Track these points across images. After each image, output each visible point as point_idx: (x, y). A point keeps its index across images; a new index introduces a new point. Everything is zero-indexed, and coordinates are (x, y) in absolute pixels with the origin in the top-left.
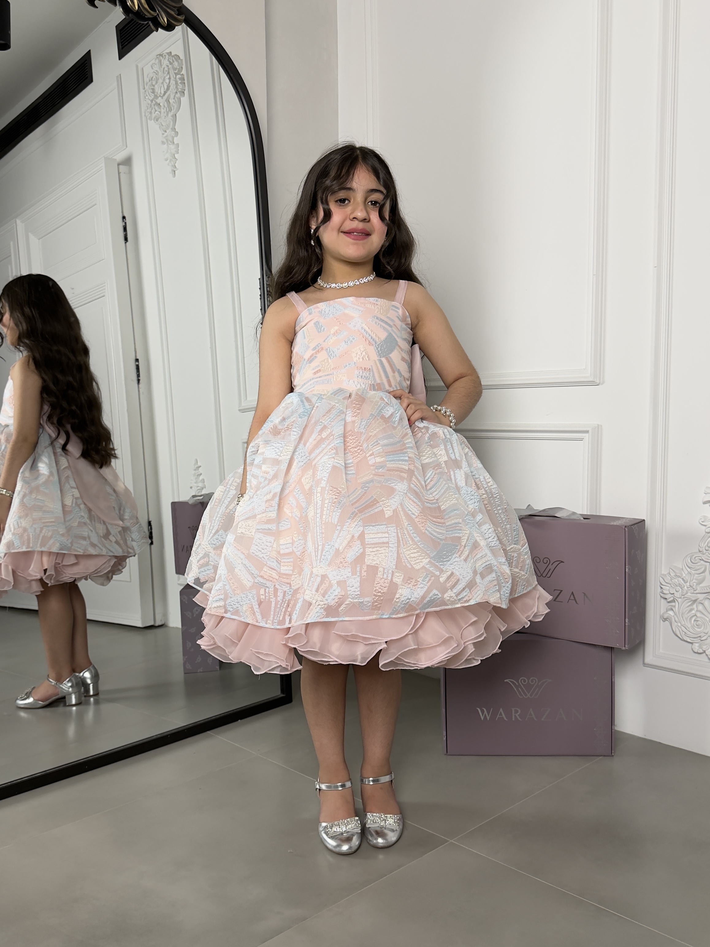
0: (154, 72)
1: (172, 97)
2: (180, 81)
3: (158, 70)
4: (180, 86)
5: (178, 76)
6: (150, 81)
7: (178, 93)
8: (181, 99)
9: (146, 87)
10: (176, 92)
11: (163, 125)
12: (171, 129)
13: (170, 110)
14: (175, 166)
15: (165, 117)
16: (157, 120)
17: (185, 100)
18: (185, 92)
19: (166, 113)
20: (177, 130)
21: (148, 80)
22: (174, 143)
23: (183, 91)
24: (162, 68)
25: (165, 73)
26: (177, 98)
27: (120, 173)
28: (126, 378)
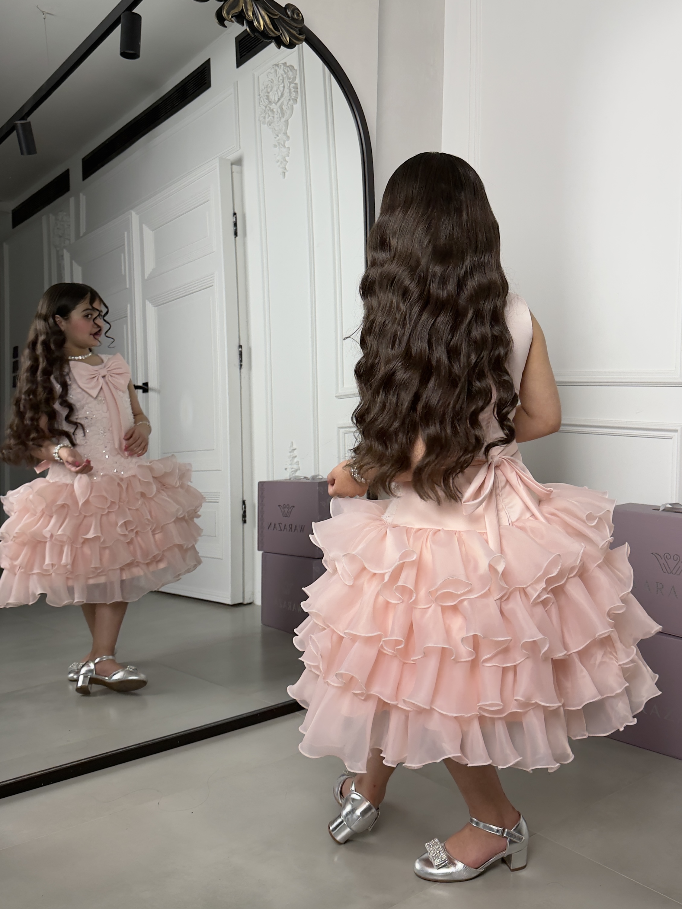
0: (270, 81)
1: (285, 103)
2: (294, 90)
3: (274, 79)
4: (294, 94)
5: (292, 85)
6: (265, 88)
7: (291, 100)
8: (294, 106)
9: (262, 94)
10: (290, 100)
11: (276, 130)
12: (284, 133)
13: (283, 116)
14: (285, 168)
15: (278, 122)
16: (270, 125)
17: (297, 107)
18: (298, 100)
19: (279, 118)
20: (288, 135)
21: (263, 88)
22: (285, 147)
23: (296, 98)
24: (278, 78)
25: (280, 82)
26: (290, 105)
27: (233, 172)
28: (229, 363)
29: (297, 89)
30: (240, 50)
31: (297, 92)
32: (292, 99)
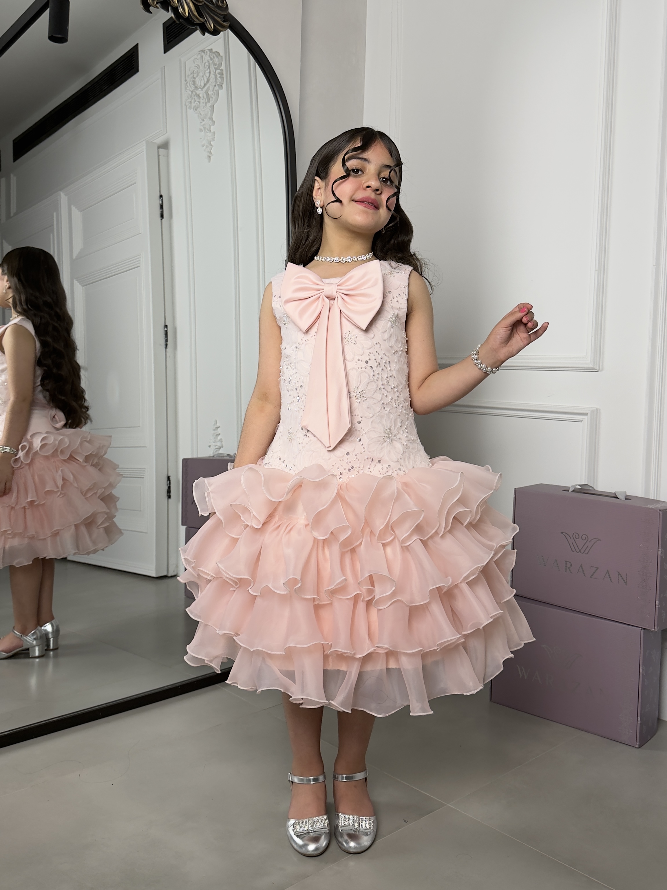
0: (196, 66)
1: (211, 89)
2: (219, 76)
3: (200, 64)
4: (219, 80)
5: (218, 71)
8: (220, 91)
9: (188, 80)
10: (215, 85)
11: (202, 115)
12: (209, 118)
13: (209, 101)
14: (211, 152)
15: (204, 107)
16: (196, 110)
17: (223, 93)
18: (223, 86)
19: (205, 103)
20: (214, 120)
21: (190, 73)
22: (210, 131)
23: (222, 84)
24: (204, 63)
25: (206, 68)
26: (215, 90)
27: (160, 156)
28: (154, 342)
29: (223, 75)
30: (167, 36)
31: (223, 77)
32: (218, 85)
